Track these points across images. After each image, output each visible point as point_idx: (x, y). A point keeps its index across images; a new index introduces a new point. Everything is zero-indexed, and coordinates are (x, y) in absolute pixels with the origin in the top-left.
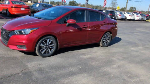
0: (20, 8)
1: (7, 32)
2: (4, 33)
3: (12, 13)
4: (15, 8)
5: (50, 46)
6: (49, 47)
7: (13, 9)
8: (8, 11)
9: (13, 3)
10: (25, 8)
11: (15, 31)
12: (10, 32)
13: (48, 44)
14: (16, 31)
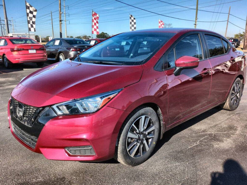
0: (28, 50)
1: (32, 111)
2: (21, 114)
3: (14, 61)
4: (18, 50)
5: (146, 133)
6: (145, 136)
7: (15, 53)
8: (5, 59)
9: (13, 43)
10: (37, 50)
11: (55, 107)
12: (40, 111)
13: (142, 129)
14: (58, 107)
